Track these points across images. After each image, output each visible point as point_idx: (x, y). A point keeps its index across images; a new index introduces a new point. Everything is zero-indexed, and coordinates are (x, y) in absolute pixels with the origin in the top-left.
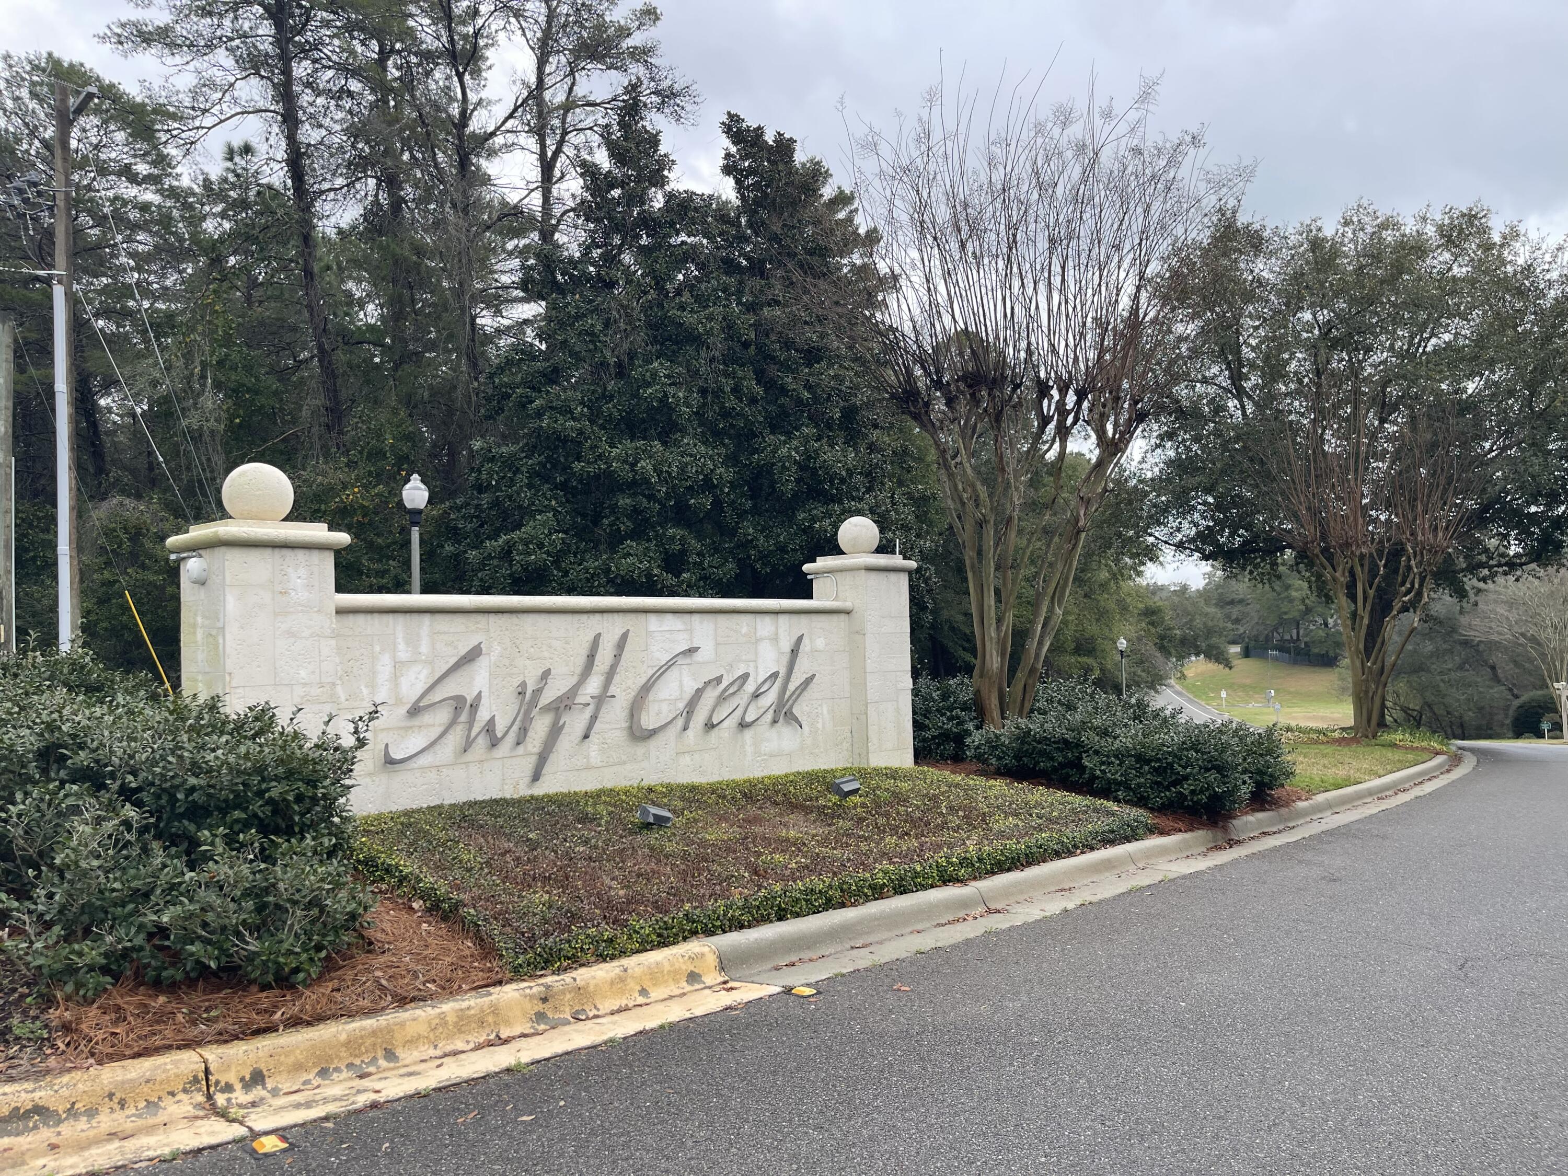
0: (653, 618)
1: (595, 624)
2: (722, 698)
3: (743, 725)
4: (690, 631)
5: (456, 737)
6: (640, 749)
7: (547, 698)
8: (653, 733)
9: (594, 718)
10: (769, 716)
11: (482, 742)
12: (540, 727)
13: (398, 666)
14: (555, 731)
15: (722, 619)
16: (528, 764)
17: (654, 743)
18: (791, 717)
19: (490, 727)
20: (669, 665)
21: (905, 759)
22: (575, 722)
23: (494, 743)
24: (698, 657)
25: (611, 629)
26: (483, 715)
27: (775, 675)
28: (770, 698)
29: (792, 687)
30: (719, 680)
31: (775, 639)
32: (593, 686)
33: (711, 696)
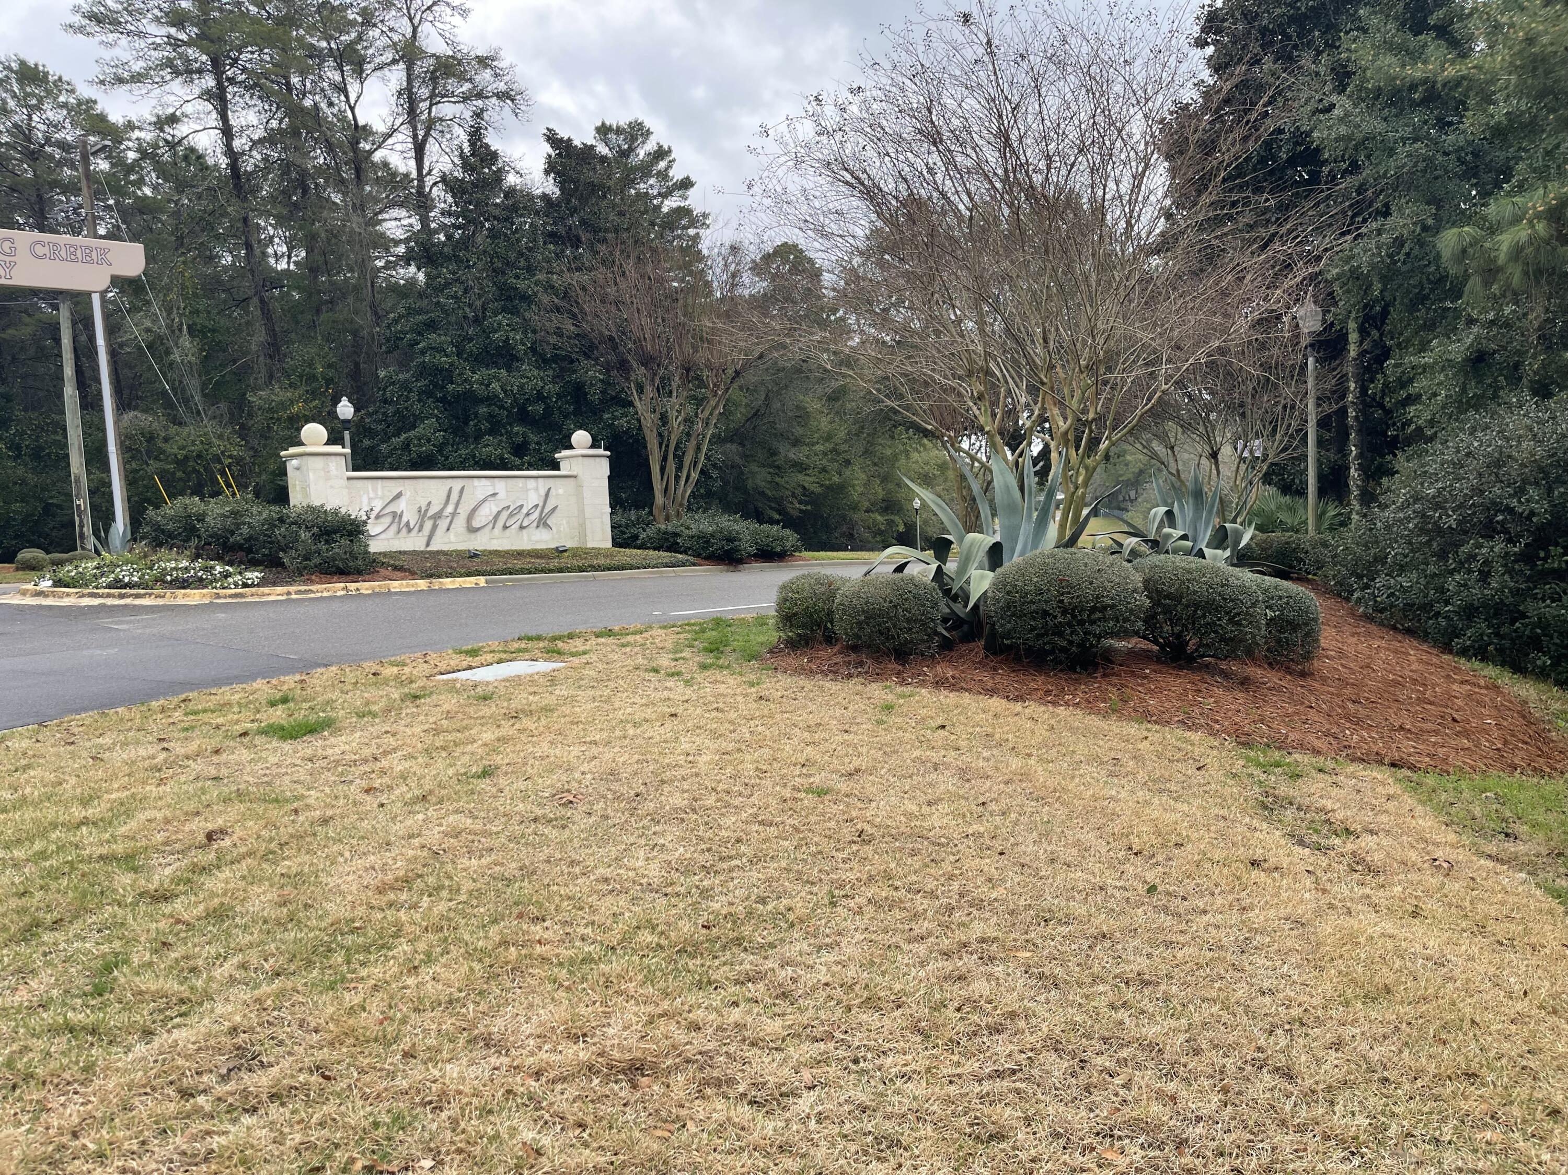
0: (476, 480)
1: (449, 483)
2: (511, 515)
3: (522, 528)
4: (494, 486)
5: (394, 528)
6: (473, 536)
7: (430, 513)
8: (478, 529)
9: (451, 522)
10: (535, 524)
11: (404, 530)
12: (428, 525)
13: (370, 499)
14: (435, 527)
15: (509, 480)
16: (425, 540)
17: (479, 534)
18: (546, 525)
19: (408, 523)
20: (484, 501)
21: (609, 544)
22: (443, 524)
23: (410, 530)
24: (498, 497)
25: (457, 485)
26: (404, 520)
27: (537, 506)
28: (536, 515)
29: (546, 511)
30: (508, 507)
31: (537, 489)
32: (450, 509)
33: (505, 515)
